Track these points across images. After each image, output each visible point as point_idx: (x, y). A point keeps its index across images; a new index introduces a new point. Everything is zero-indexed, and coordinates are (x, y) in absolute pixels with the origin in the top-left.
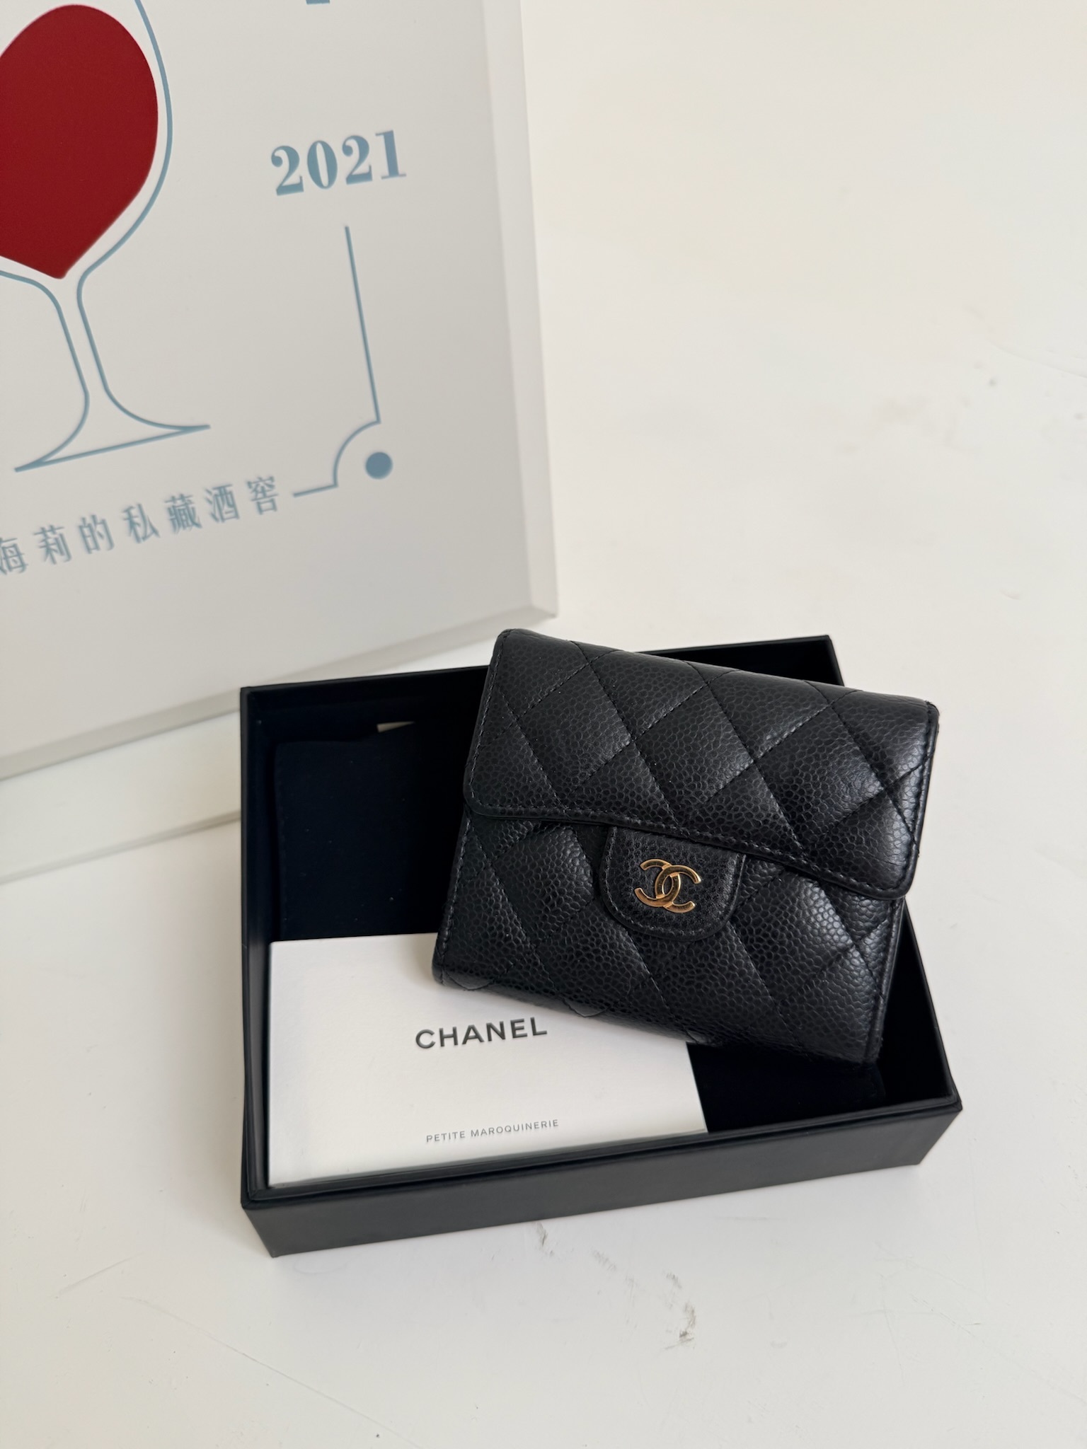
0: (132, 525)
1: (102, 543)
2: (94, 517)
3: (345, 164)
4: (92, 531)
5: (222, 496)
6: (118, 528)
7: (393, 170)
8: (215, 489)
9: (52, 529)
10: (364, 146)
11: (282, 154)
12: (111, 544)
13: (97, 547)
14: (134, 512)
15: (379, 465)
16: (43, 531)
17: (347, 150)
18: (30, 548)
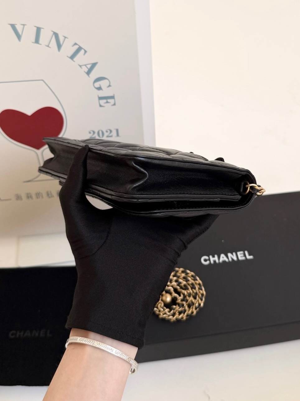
0: (48, 194)
1: (41, 197)
2: (40, 193)
3: (106, 134)
4: (38, 195)
6: (45, 195)
7: (118, 135)
9: (30, 193)
10: (111, 131)
11: (92, 133)
12: (42, 197)
13: (39, 197)
16: (28, 194)
17: (107, 132)
18: (24, 196)
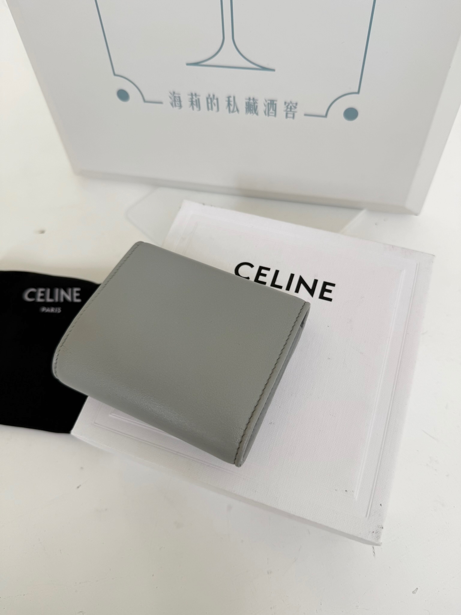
0: (229, 104)
1: (215, 108)
2: (214, 96)
5: (272, 104)
6: (223, 104)
8: (269, 100)
12: (218, 110)
13: (212, 108)
14: (232, 99)
15: (351, 114)
16: (192, 95)
18: (185, 100)
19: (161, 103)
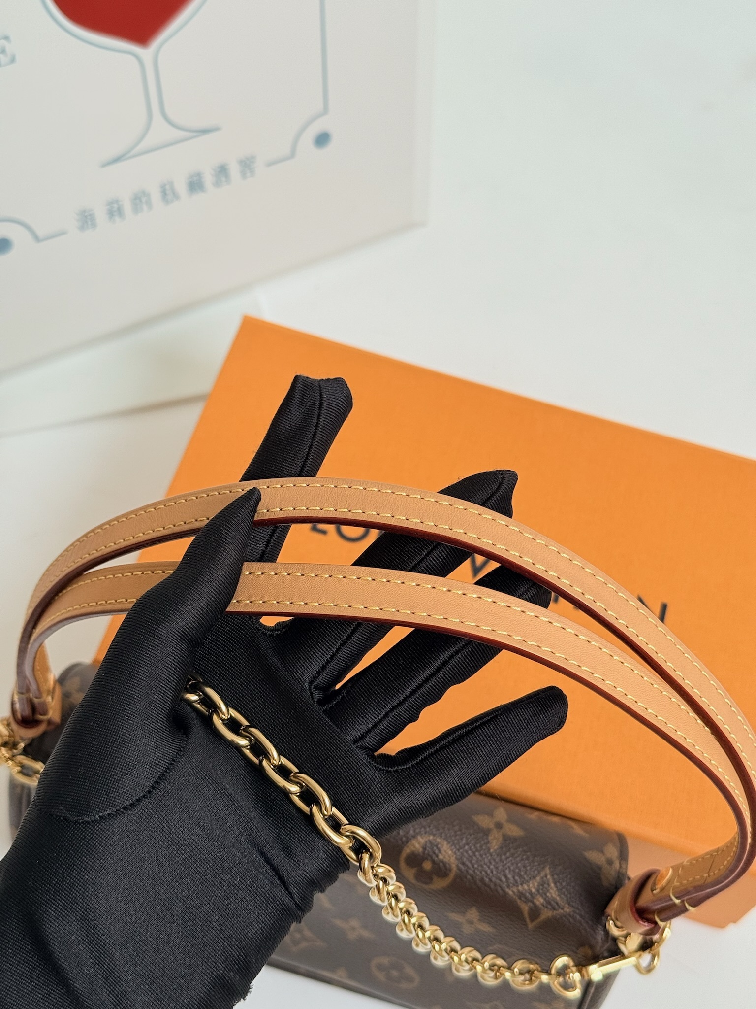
0: (164, 193)
1: (145, 207)
2: (144, 191)
4: (140, 200)
5: (222, 171)
6: (156, 197)
8: (217, 168)
9: (117, 201)
12: (150, 206)
14: (168, 187)
15: (322, 139)
16: (110, 203)
18: (101, 215)
19: (63, 233)
